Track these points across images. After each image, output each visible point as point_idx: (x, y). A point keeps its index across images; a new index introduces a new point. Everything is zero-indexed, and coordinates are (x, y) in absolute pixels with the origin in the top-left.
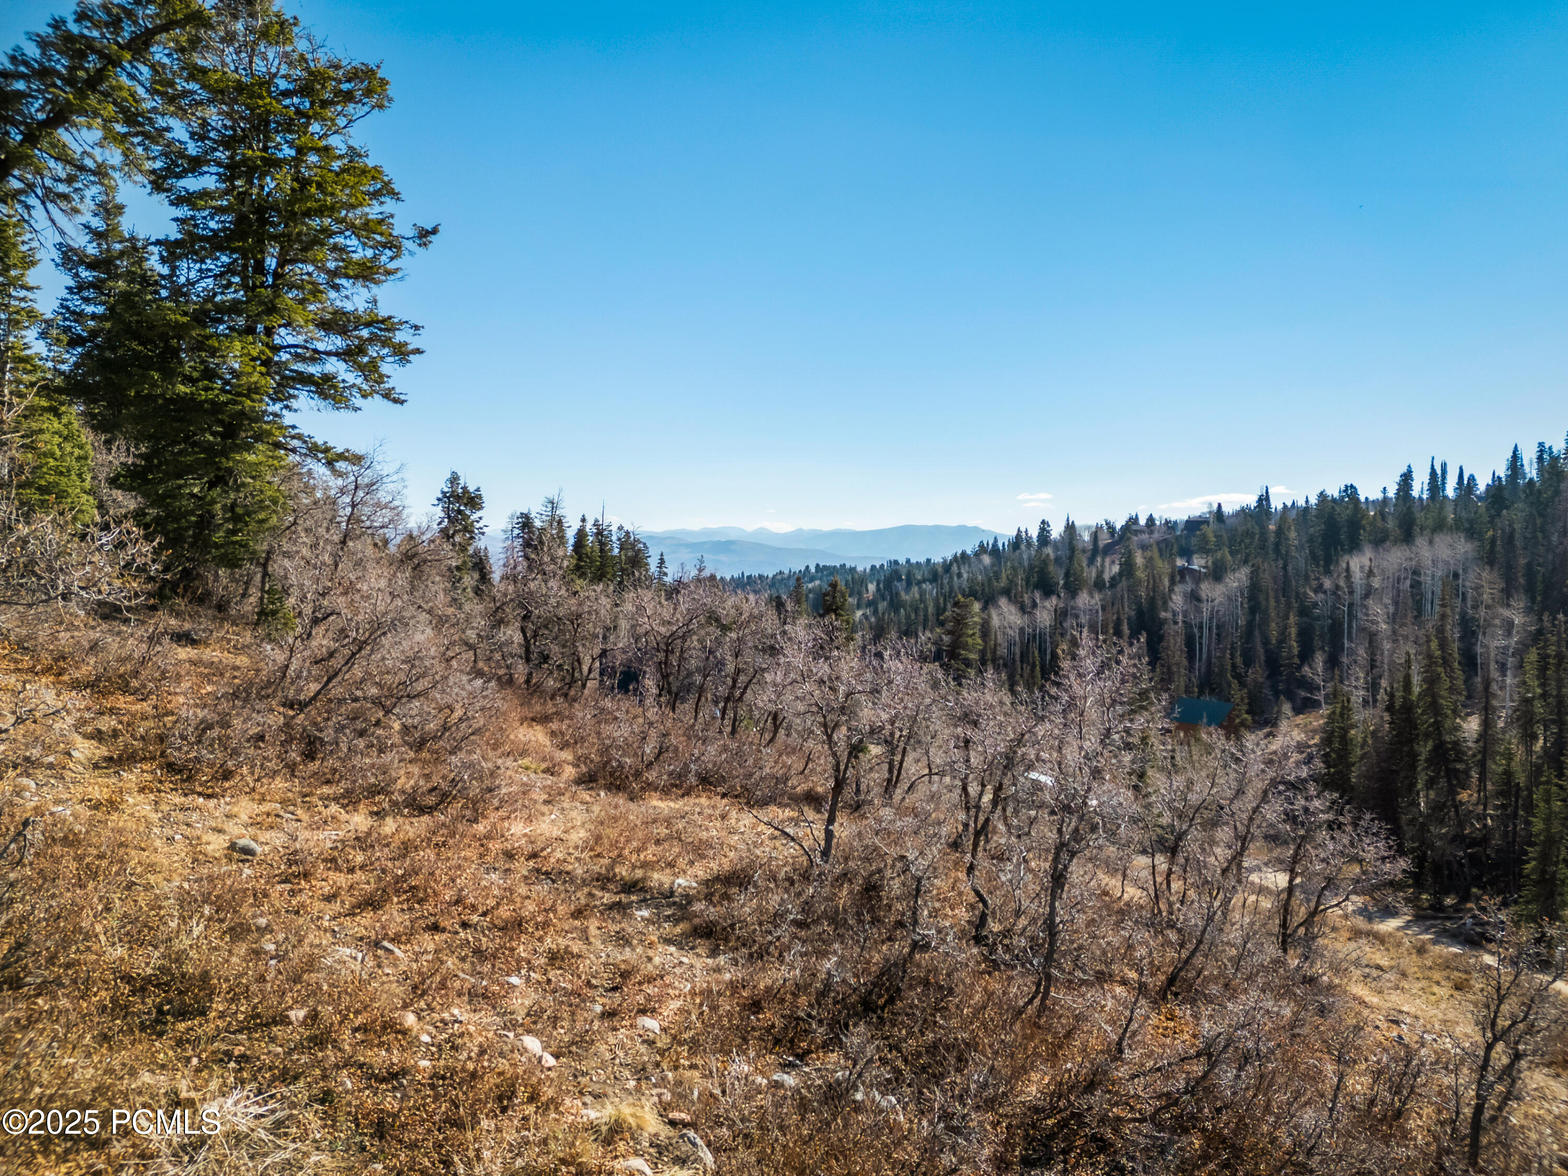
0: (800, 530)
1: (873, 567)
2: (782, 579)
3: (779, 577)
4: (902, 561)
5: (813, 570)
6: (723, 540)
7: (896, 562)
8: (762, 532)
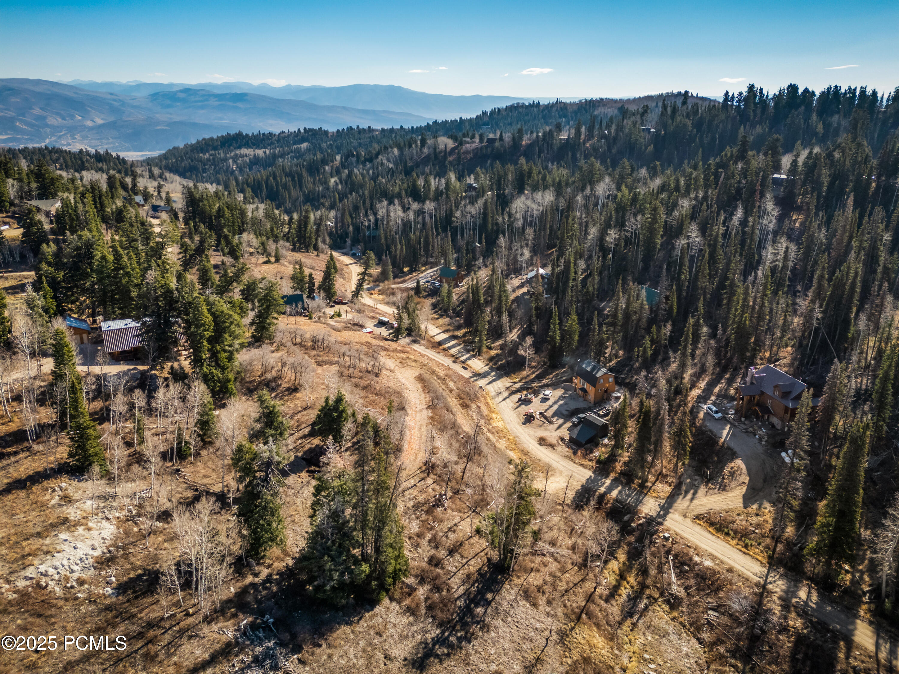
0: (289, 86)
1: (338, 131)
2: (285, 137)
3: (282, 135)
4: (355, 127)
5: (302, 131)
6: (239, 92)
7: (351, 128)
8: (264, 86)
